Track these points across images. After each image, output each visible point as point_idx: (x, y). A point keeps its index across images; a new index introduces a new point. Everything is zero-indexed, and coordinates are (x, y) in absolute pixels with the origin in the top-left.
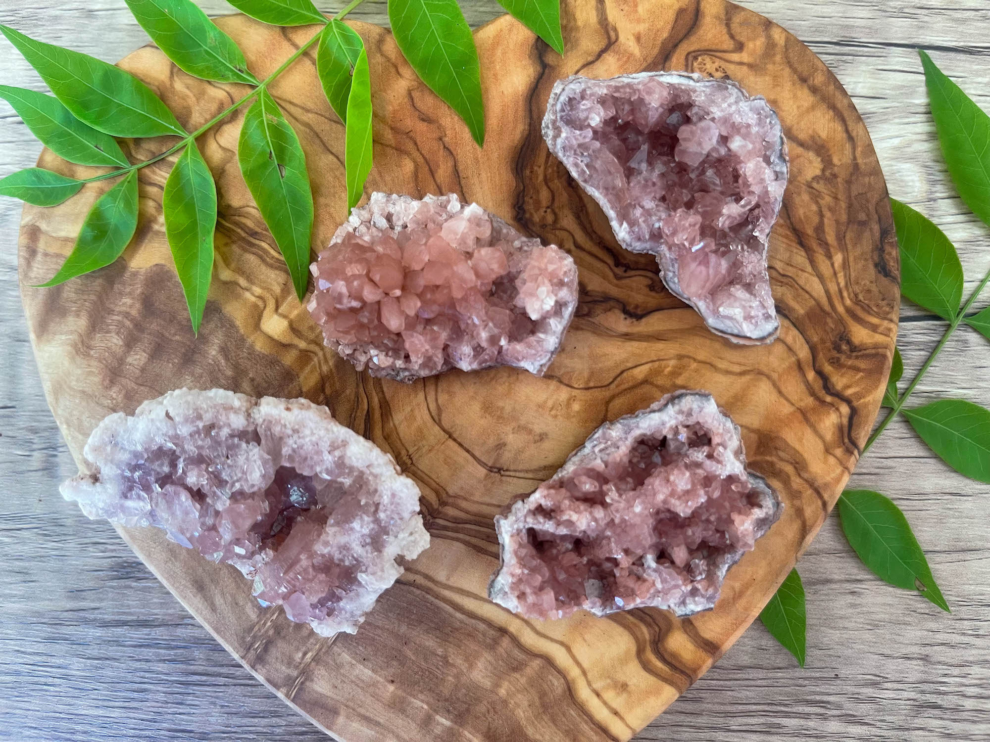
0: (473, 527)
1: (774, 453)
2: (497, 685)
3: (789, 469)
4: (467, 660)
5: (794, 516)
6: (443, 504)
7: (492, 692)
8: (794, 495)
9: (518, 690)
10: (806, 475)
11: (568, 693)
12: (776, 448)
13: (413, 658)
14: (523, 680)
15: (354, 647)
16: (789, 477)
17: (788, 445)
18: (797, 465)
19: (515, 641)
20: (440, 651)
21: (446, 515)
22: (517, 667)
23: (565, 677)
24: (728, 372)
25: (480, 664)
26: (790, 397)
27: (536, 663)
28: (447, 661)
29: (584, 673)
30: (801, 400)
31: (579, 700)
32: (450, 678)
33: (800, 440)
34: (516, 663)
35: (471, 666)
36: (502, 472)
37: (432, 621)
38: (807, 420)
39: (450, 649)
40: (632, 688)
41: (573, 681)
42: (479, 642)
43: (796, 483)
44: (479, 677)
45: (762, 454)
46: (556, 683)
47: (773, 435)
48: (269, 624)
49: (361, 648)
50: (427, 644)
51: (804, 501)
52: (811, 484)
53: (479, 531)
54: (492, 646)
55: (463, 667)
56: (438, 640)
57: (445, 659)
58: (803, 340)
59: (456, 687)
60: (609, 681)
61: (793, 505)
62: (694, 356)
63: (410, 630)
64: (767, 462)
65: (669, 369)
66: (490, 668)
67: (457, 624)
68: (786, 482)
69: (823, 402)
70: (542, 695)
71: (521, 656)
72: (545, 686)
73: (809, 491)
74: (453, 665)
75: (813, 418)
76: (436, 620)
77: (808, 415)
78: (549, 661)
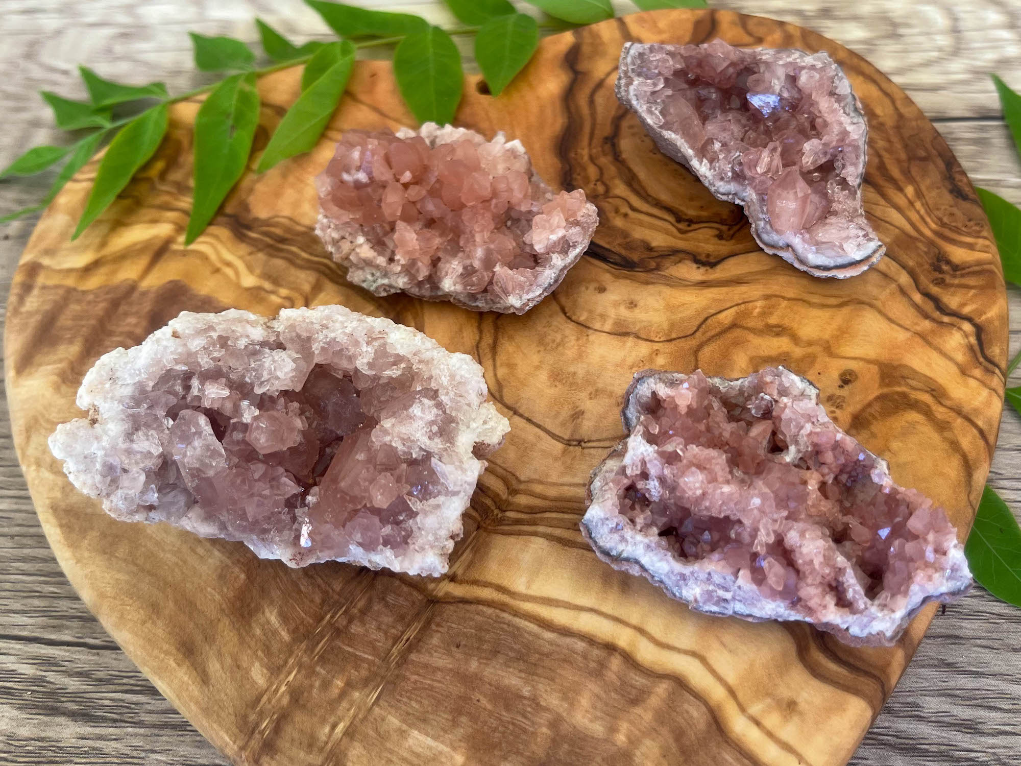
0: (555, 515)
1: (903, 383)
2: (613, 730)
3: (926, 398)
4: (565, 698)
5: (950, 451)
6: (513, 492)
7: (606, 740)
8: (942, 427)
9: (643, 733)
10: (948, 403)
11: (714, 727)
12: (903, 377)
13: (489, 707)
14: (648, 717)
15: (405, 704)
16: (928, 406)
17: (915, 372)
18: (934, 393)
19: (629, 659)
20: (526, 691)
22: (637, 699)
23: (706, 703)
25: (585, 701)
26: (902, 323)
27: (662, 689)
28: (538, 704)
29: (732, 692)
30: (917, 324)
31: (733, 736)
32: (544, 730)
33: (929, 365)
34: (634, 692)
35: (572, 705)
36: (582, 444)
37: (511, 649)
38: (929, 344)
39: (541, 686)
40: (802, 705)
41: (719, 706)
42: (580, 669)
43: (940, 412)
44: (586, 721)
45: (888, 385)
46: (695, 714)
47: (896, 363)
48: (283, 688)
49: (414, 704)
50: (507, 681)
51: (956, 432)
52: (958, 411)
54: (598, 672)
55: (561, 710)
56: (523, 675)
57: (534, 700)
58: (898, 266)
59: (555, 742)
60: (769, 700)
61: (945, 439)
62: (783, 294)
63: (482, 666)
64: (898, 393)
65: (757, 310)
66: (599, 705)
67: (547, 648)
68: (927, 413)
69: (941, 323)
70: (679, 735)
71: (639, 680)
72: (680, 719)
73: (959, 421)
74: (546, 709)
75: (937, 341)
76: (516, 647)
77: (929, 338)
78: (680, 683)
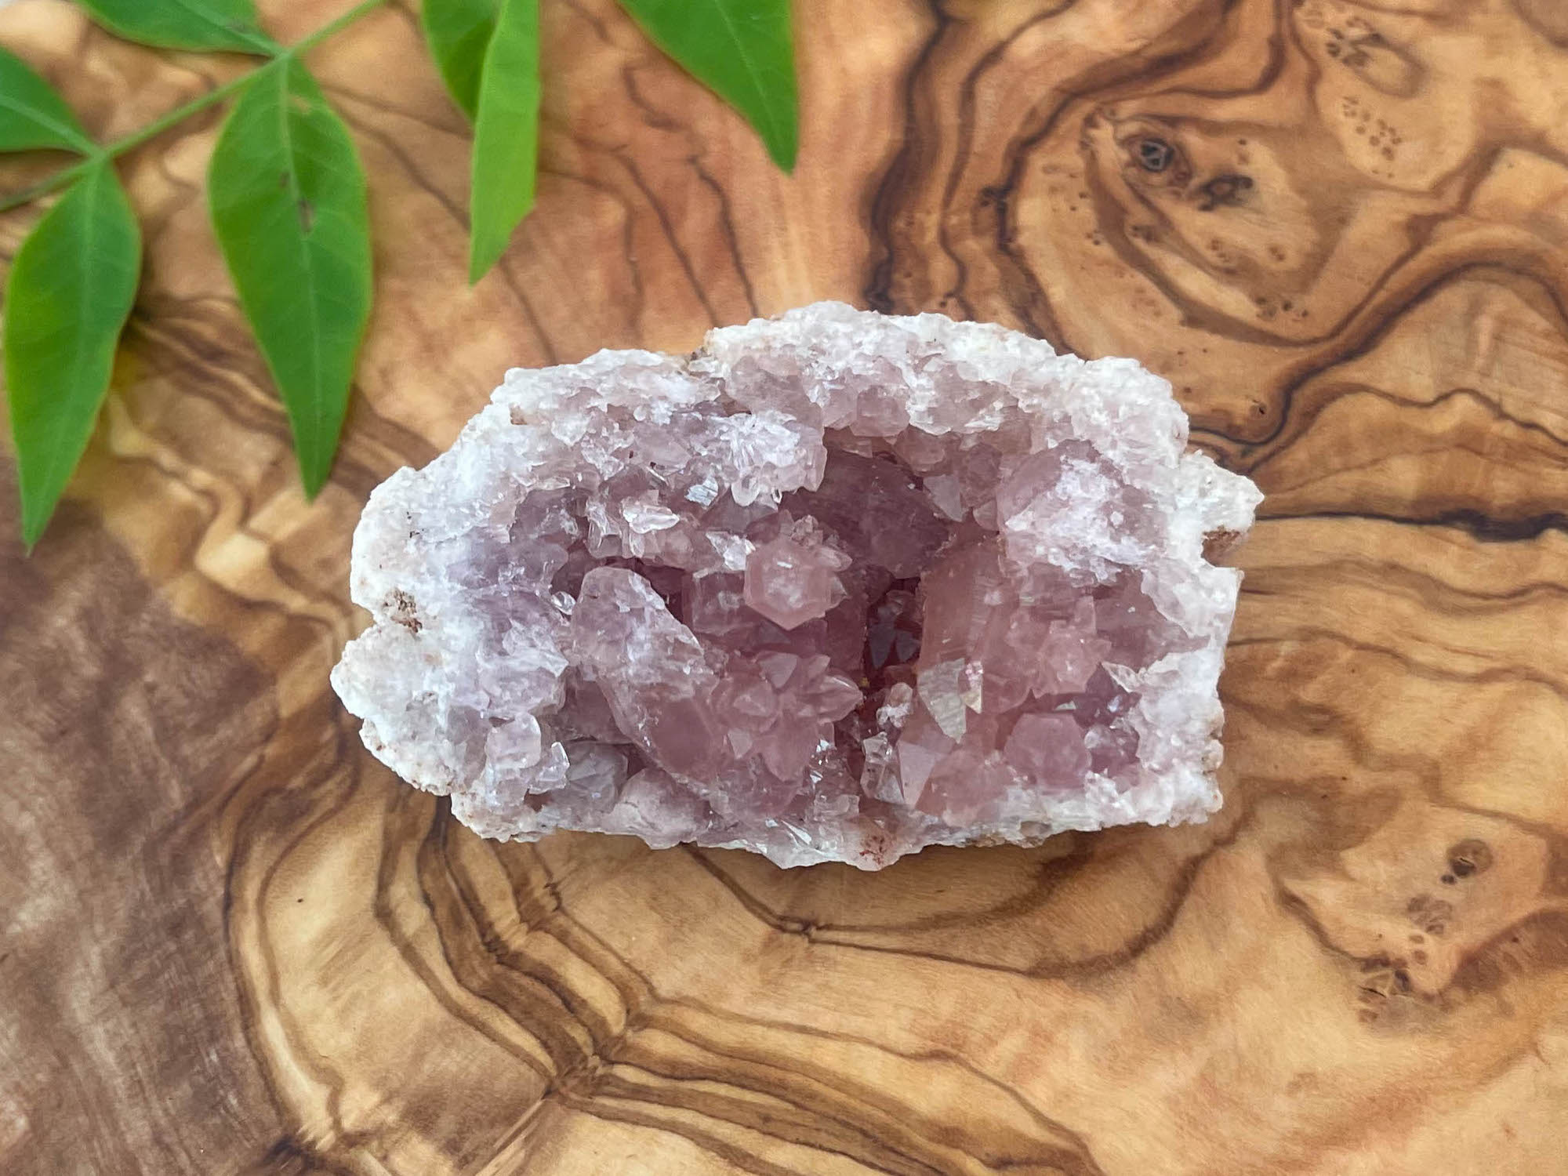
0: (723, 1090)
6: (638, 1020)
21: (645, 1054)
24: (1442, 675)
36: (813, 931)
53: (739, 1104)
62: (1347, 633)
65: (1277, 664)
